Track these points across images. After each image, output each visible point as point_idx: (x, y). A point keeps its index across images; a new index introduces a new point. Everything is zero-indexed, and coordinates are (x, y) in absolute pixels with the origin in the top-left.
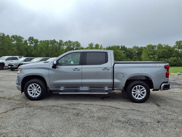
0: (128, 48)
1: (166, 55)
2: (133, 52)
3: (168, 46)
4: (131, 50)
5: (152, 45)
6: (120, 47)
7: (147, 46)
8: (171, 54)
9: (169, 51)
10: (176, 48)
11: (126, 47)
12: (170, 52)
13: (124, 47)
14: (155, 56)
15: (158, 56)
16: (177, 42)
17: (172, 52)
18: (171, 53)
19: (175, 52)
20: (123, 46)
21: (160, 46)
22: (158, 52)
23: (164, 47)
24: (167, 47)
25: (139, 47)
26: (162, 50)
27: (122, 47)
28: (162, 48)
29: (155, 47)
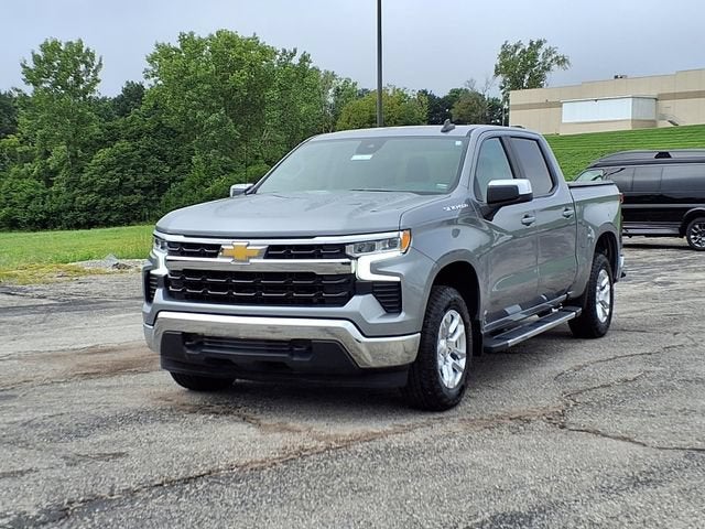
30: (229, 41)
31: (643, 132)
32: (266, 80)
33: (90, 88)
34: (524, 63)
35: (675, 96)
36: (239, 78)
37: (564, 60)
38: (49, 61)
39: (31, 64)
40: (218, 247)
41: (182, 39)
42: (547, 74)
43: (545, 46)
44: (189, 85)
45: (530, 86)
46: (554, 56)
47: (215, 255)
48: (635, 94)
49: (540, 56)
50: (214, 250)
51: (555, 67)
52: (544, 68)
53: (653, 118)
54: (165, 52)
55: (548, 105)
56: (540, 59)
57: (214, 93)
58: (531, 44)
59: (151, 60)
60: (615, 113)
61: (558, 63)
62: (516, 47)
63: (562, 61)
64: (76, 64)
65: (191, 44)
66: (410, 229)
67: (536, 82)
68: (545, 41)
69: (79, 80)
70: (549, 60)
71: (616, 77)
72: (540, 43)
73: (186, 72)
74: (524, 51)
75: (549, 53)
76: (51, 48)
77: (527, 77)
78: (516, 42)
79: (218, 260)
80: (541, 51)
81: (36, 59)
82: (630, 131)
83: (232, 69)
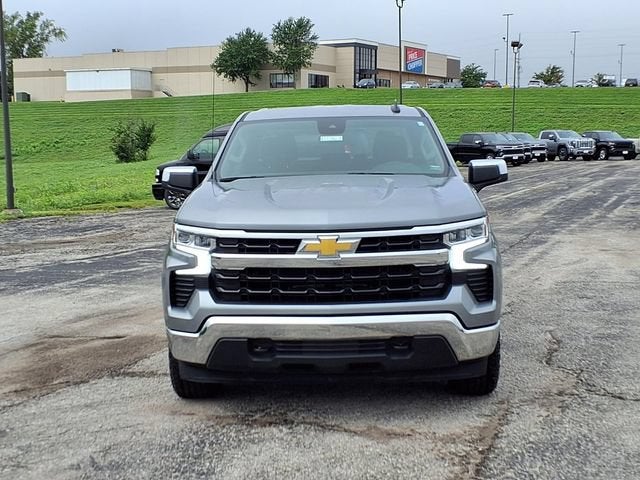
31: (143, 101)
34: (23, 33)
35: (167, 70)
37: (61, 33)
40: (298, 242)
42: (46, 44)
43: (42, 19)
45: (30, 55)
46: (51, 28)
47: (293, 251)
48: (133, 67)
49: (38, 27)
50: (292, 246)
51: (52, 38)
52: (42, 39)
53: (149, 89)
55: (51, 73)
56: (38, 30)
58: (29, 15)
60: (116, 84)
61: (56, 35)
62: (14, 17)
63: (59, 33)
67: (35, 52)
68: (42, 14)
70: (47, 31)
71: (114, 51)
72: (37, 16)
74: (21, 22)
75: (46, 25)
77: (27, 46)
78: (14, 13)
79: (296, 256)
80: (38, 23)
82: (131, 100)
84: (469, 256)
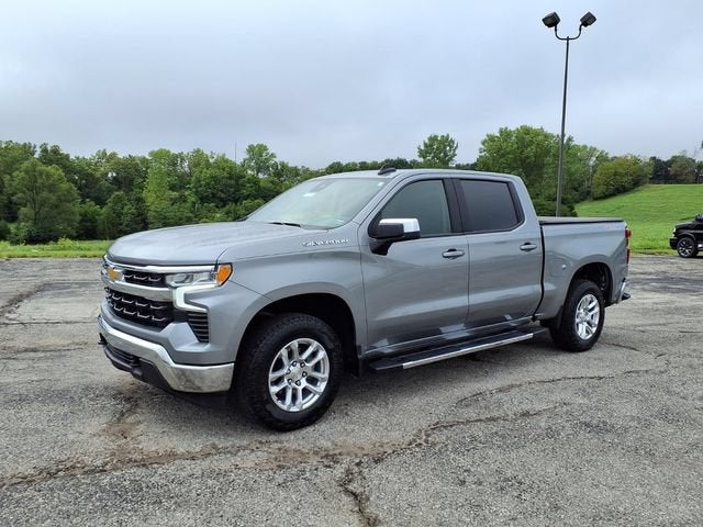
0: (72, 157)
1: (222, 191)
2: (98, 175)
3: (226, 161)
4: (89, 164)
5: (168, 152)
6: (38, 150)
7: (151, 154)
8: (238, 187)
9: (230, 178)
10: (249, 167)
11: (64, 151)
12: (233, 182)
13: (56, 151)
14: (186, 193)
15: (196, 193)
16: (251, 149)
17: (241, 182)
18: (237, 184)
19: (249, 181)
20: (49, 148)
21: (199, 159)
22: (193, 179)
23: (211, 161)
24: (223, 163)
25: (120, 156)
26: (209, 172)
27: (45, 151)
28: (208, 165)
29: (182, 160)
30: (526, 131)
32: (547, 152)
33: (451, 159)
36: (530, 151)
38: (431, 146)
39: (422, 148)
41: (501, 132)
44: (503, 156)
54: (491, 139)
57: (515, 160)
59: (483, 143)
64: (445, 148)
65: (505, 134)
66: (230, 264)
69: (446, 155)
73: (501, 149)
76: (433, 139)
81: (425, 144)
83: (526, 147)
84: (188, 298)
